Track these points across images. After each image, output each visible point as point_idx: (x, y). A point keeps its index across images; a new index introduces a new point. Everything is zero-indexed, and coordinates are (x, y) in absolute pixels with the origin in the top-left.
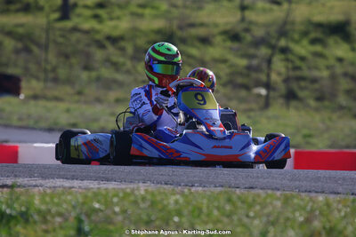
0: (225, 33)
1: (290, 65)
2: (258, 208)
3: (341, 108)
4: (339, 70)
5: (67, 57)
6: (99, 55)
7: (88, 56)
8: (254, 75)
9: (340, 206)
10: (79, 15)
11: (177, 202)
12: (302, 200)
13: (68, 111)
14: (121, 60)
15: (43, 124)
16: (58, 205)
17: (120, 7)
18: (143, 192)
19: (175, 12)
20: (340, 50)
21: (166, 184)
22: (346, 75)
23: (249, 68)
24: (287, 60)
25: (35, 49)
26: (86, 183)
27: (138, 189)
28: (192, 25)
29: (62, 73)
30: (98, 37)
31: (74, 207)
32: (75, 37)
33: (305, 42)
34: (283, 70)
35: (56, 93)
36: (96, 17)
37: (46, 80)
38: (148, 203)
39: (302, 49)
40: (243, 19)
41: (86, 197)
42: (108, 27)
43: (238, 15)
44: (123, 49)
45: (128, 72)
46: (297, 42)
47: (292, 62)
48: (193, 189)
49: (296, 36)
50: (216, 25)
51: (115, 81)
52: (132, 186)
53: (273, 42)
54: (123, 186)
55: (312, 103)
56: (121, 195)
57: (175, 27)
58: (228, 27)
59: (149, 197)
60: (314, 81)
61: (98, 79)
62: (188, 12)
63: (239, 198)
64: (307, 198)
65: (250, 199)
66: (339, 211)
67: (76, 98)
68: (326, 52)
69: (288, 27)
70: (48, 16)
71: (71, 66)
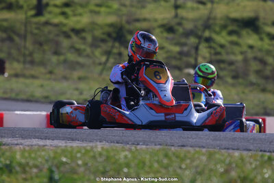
0: (162, 26)
1: (213, 51)
2: (188, 161)
3: (252, 84)
4: (250, 55)
5: (41, 44)
6: (65, 43)
7: (57, 44)
8: (185, 59)
9: (252, 160)
10: (50, 13)
11: (126, 157)
12: (223, 155)
13: (42, 86)
14: (83, 47)
15: (23, 96)
16: (35, 159)
17: (82, 6)
18: (99, 149)
19: (125, 10)
20: (251, 39)
21: (118, 143)
22: (255, 58)
23: (181, 53)
24: (210, 47)
25: (16, 39)
26: (56, 142)
27: (96, 147)
28: (138, 20)
29: (37, 57)
30: (65, 29)
31: (47, 161)
32: (47, 29)
33: (224, 33)
34: (207, 55)
35: (33, 72)
36: (63, 14)
37: (24, 62)
38: (104, 158)
39: (222, 38)
40: (176, 16)
41: (56, 153)
42: (72, 22)
43: (173, 13)
44: (84, 39)
45: (88, 56)
46: (218, 33)
47: (214, 48)
48: (139, 147)
49: (217, 29)
50: (156, 20)
51: (78, 63)
52: (91, 144)
53: (200, 33)
54: (85, 145)
55: (230, 80)
56: (83, 151)
57: (124, 22)
58: (165, 22)
59: (105, 153)
60: (231, 63)
61: (65, 61)
62: (133, 10)
63: (174, 154)
64: (226, 154)
65: (182, 155)
66: (251, 164)
67: (48, 76)
68: (240, 41)
69: (211, 22)
70: (26, 13)
71: (44, 51)
